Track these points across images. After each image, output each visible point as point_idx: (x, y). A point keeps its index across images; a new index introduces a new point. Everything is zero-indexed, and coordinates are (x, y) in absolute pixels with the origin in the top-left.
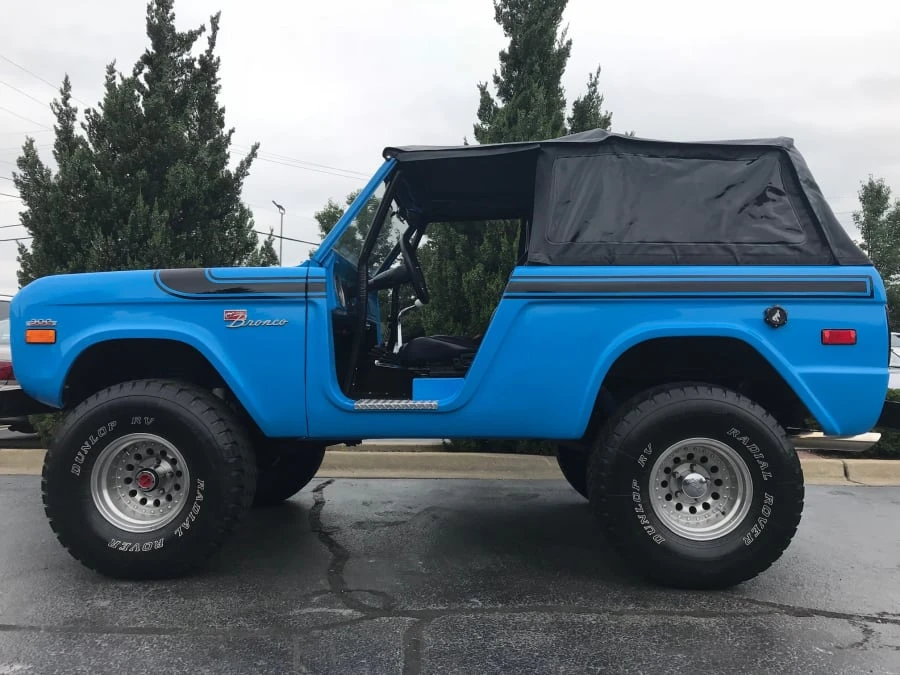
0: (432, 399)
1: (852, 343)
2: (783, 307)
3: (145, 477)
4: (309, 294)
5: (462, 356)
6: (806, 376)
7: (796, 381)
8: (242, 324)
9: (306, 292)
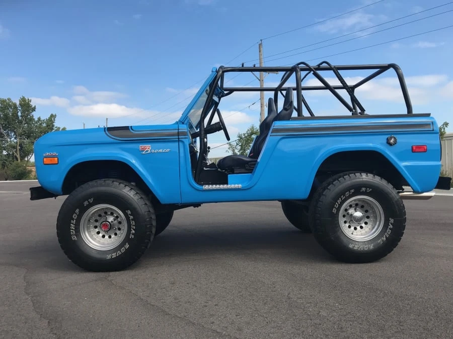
0: (238, 184)
1: (425, 151)
2: (395, 136)
3: (104, 225)
4: (180, 137)
5: (249, 163)
6: (406, 167)
7: (402, 169)
8: (149, 152)
9: (178, 136)
